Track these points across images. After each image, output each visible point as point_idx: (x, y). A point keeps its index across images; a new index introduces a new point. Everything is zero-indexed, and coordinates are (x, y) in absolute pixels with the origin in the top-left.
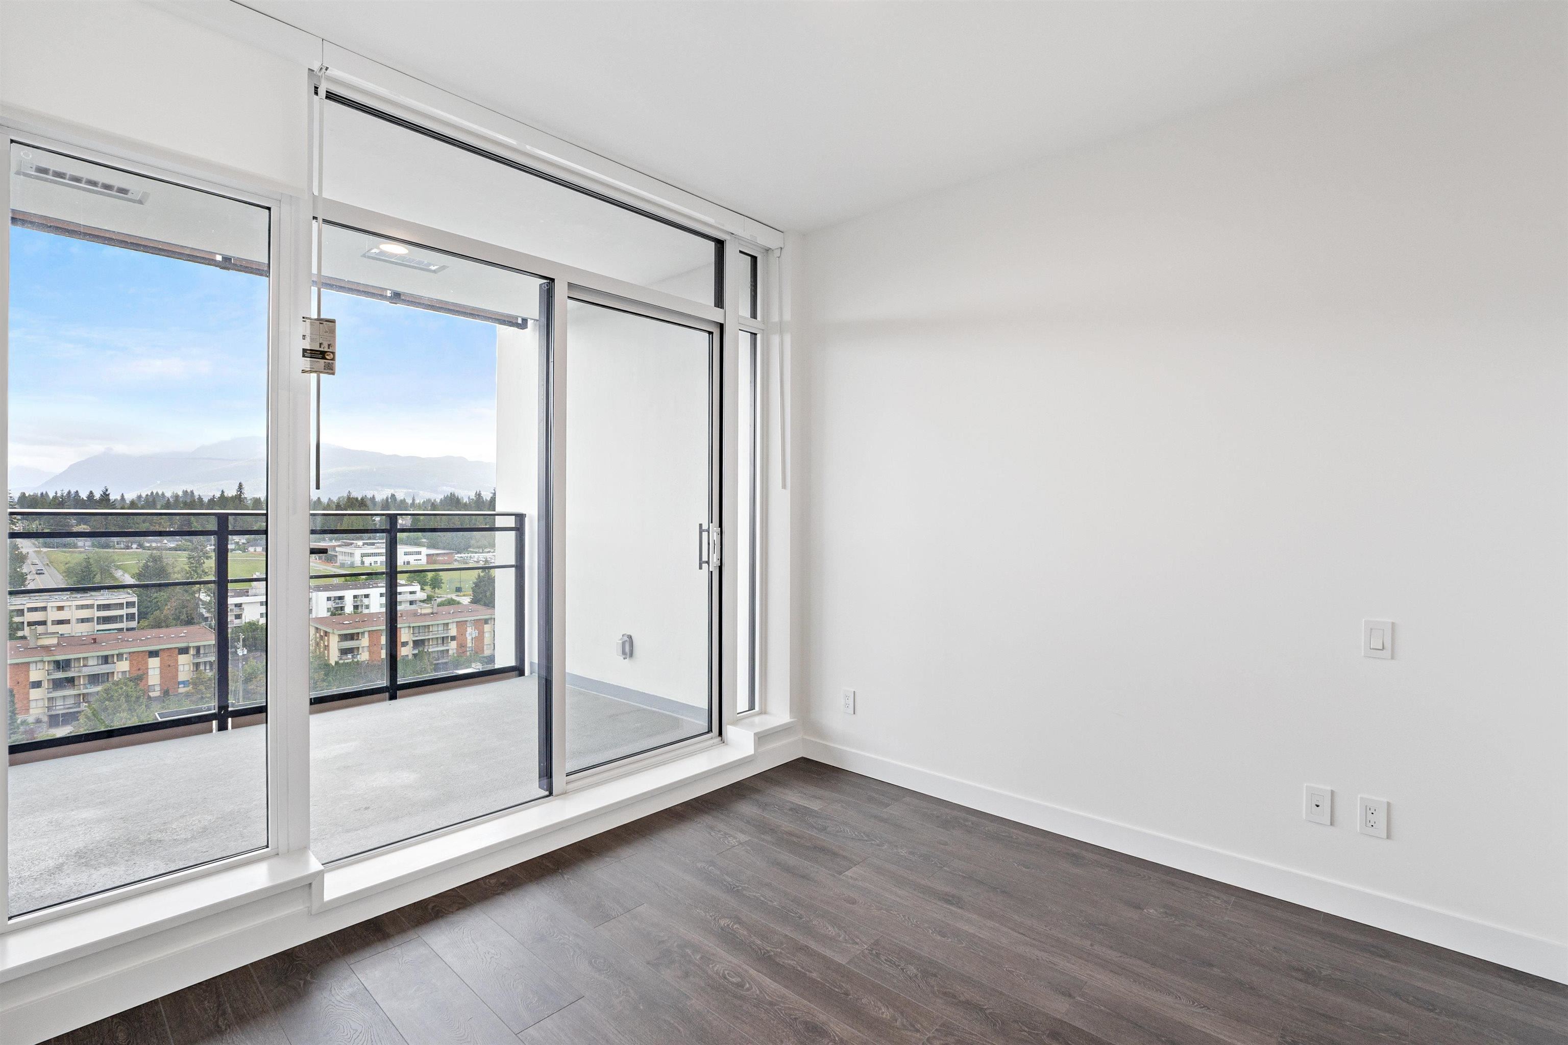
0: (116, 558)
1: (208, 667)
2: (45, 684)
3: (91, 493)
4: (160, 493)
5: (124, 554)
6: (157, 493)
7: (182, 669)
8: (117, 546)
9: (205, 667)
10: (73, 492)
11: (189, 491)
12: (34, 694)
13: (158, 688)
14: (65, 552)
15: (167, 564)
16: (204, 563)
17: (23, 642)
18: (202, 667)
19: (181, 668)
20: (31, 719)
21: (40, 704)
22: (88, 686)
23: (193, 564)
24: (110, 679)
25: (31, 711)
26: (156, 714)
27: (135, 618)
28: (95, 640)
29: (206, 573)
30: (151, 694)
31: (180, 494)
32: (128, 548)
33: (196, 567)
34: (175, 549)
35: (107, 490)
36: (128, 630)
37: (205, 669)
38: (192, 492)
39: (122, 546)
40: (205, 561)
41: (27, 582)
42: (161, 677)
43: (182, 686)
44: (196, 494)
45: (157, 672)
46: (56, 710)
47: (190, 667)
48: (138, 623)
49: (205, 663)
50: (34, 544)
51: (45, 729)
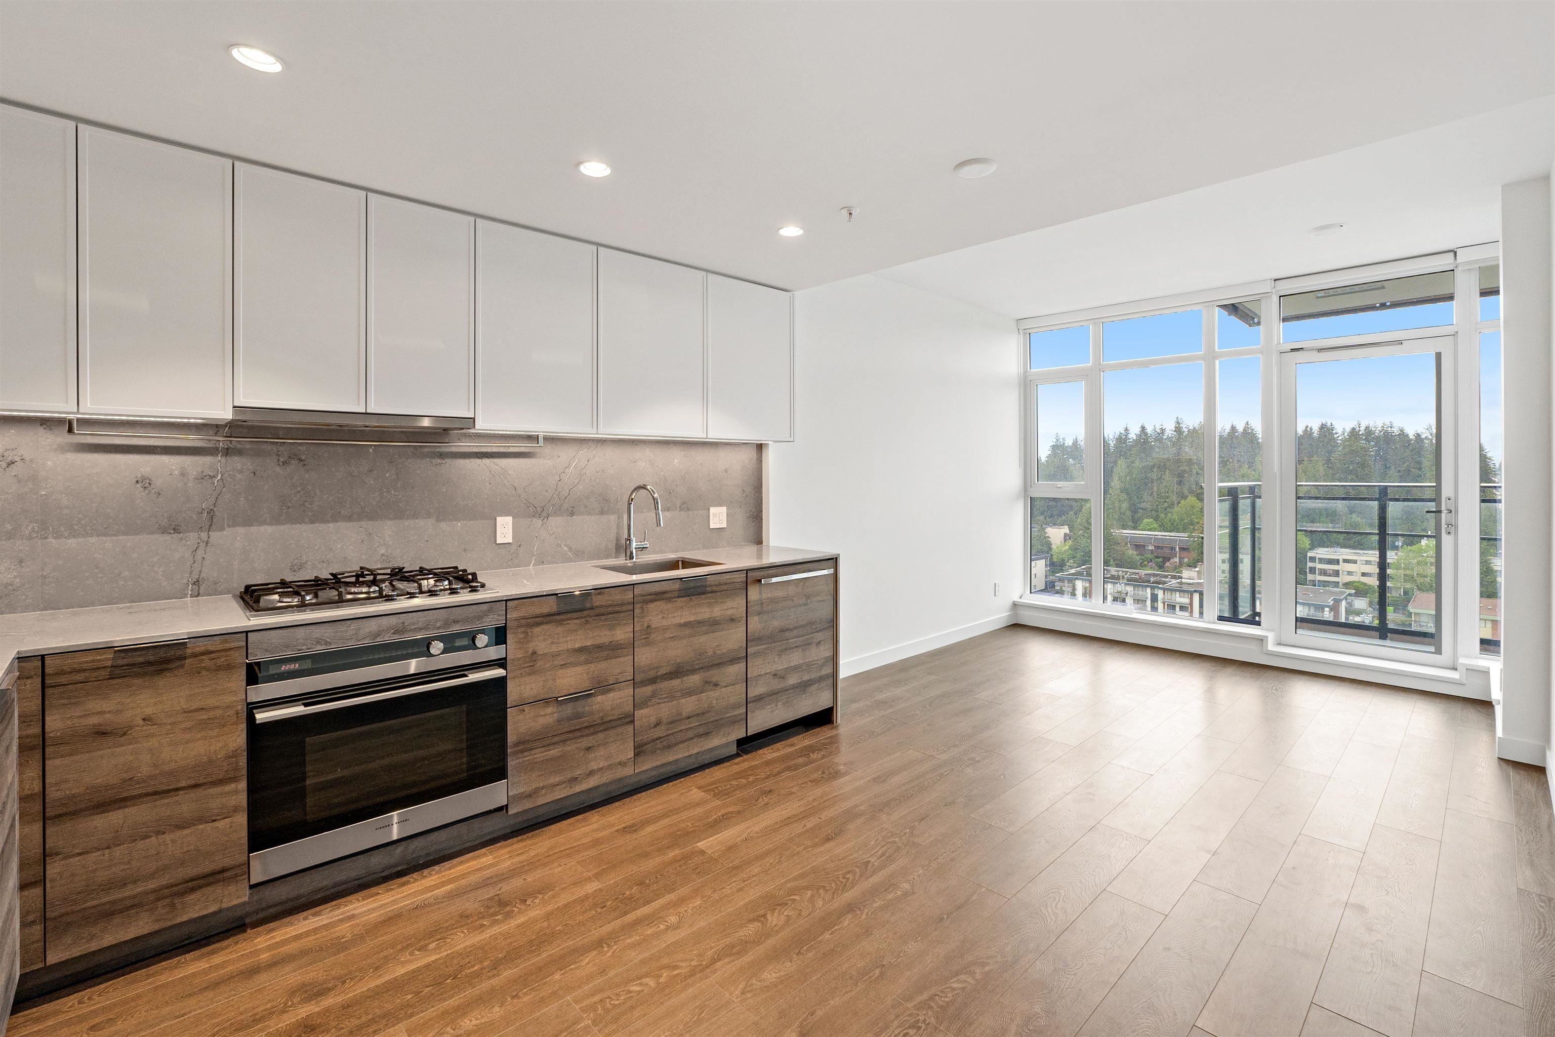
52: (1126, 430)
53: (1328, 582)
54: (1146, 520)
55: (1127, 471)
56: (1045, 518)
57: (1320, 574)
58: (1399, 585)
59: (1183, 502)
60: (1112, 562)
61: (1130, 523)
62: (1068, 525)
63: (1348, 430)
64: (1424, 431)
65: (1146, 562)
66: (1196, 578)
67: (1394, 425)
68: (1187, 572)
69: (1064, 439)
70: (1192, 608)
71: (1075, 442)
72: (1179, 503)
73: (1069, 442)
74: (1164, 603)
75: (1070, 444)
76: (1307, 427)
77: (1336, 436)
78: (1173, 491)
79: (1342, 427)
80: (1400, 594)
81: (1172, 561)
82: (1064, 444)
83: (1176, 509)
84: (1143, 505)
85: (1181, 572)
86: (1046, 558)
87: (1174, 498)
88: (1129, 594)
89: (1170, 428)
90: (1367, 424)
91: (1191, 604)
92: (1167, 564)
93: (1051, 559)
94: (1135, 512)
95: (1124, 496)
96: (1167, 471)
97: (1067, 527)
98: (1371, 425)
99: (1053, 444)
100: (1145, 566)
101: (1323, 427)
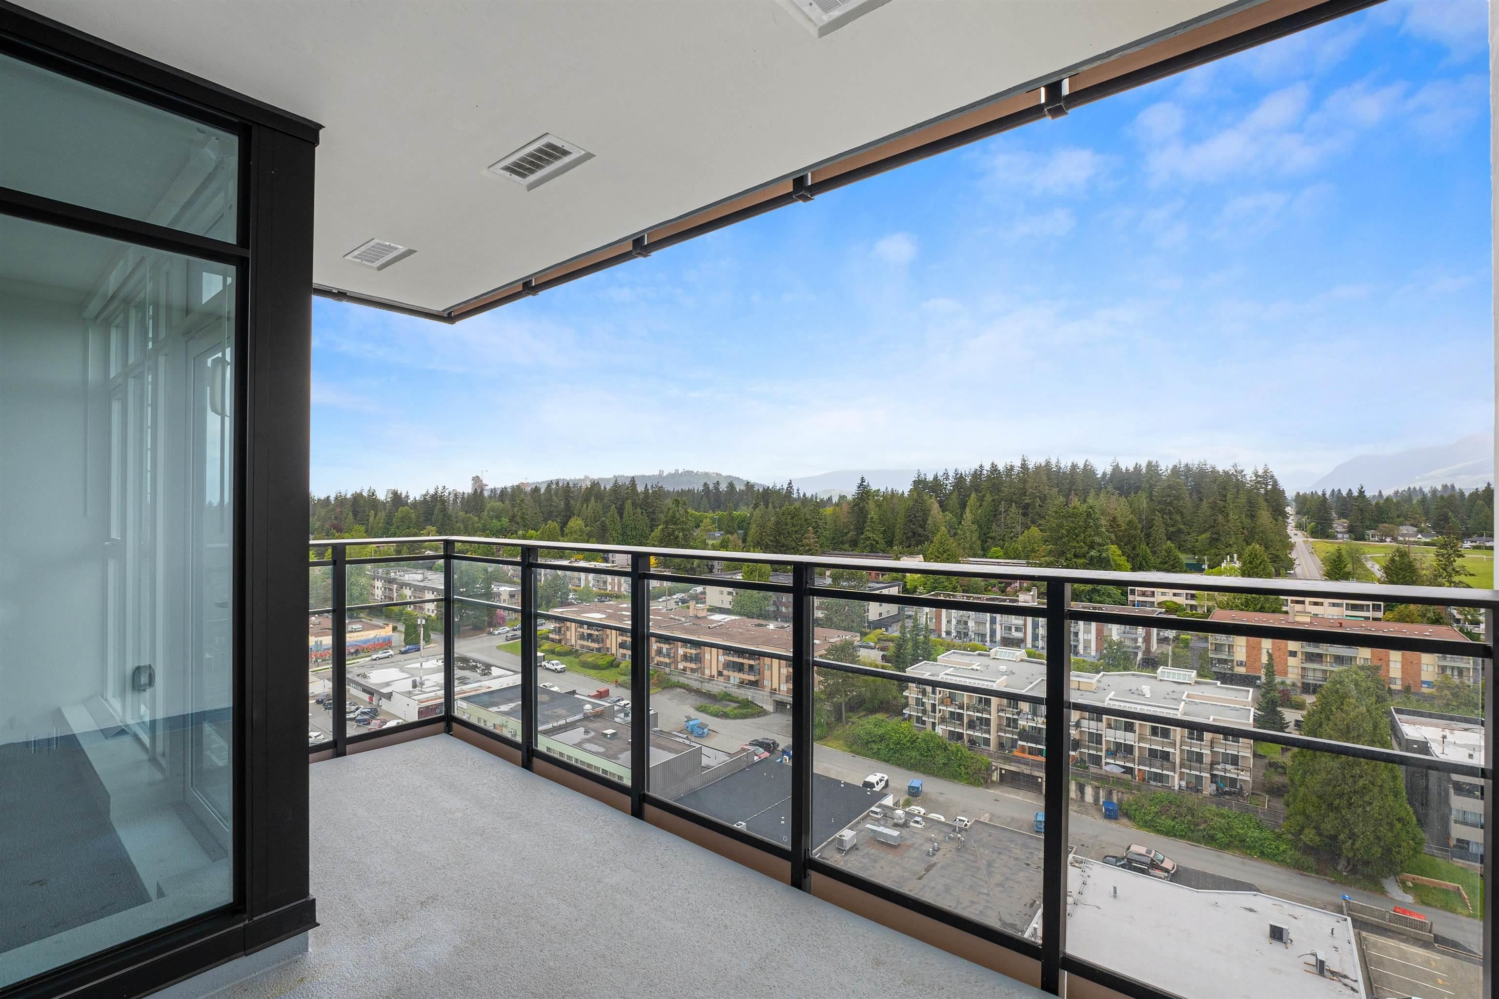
0: (1366, 550)
1: (1456, 673)
2: (1299, 655)
3: (1350, 490)
4: (1418, 488)
5: (1375, 547)
6: (1414, 488)
7: (1425, 669)
8: (1371, 539)
9: (1452, 672)
10: (1336, 490)
11: (1449, 485)
12: (1292, 661)
13: (1399, 682)
14: (1327, 542)
15: (1415, 559)
16: (1455, 561)
17: (1285, 615)
18: (1449, 672)
19: (1424, 667)
20: (1289, 682)
21: (1296, 671)
22: (1334, 665)
23: (1441, 561)
24: (1353, 663)
25: (1289, 675)
26: (1392, 708)
27: (1380, 609)
28: (1341, 624)
29: (1457, 572)
30: (1393, 687)
31: (1439, 488)
32: (1382, 541)
33: (1446, 565)
34: (1426, 544)
35: (1362, 488)
36: (1374, 619)
37: (1453, 675)
38: (1453, 486)
39: (1377, 539)
40: (1456, 558)
41: (1295, 566)
42: (1403, 672)
43: (1426, 686)
44: (1457, 487)
45: (1399, 665)
46: (1307, 679)
47: (1434, 668)
48: (1384, 614)
49: (1453, 668)
50: (1304, 535)
51: (1298, 694)
52: (981, 466)
53: (1146, 602)
54: (994, 549)
55: (978, 504)
56: (903, 547)
57: (1139, 595)
58: (1202, 603)
59: (1026, 532)
60: (959, 588)
61: (980, 552)
62: (923, 554)
63: (1170, 467)
64: (1231, 468)
65: (990, 588)
66: (1031, 601)
67: (1208, 463)
68: (1023, 596)
69: (925, 474)
70: (1025, 629)
71: (936, 477)
72: (1023, 532)
73: (930, 478)
74: (1001, 625)
75: (931, 479)
76: (1137, 464)
77: (1160, 472)
78: (1018, 522)
79: (1165, 466)
80: (1204, 612)
81: (1013, 586)
82: (926, 479)
83: (1021, 538)
84: (991, 535)
85: (1018, 596)
86: (899, 585)
87: (1019, 528)
88: (971, 618)
89: (1017, 463)
90: (1186, 462)
91: (1025, 625)
92: (1009, 589)
93: (905, 585)
94: (984, 542)
95: (974, 527)
96: (1013, 504)
97: (921, 556)
98: (1189, 463)
99: (915, 479)
100: (989, 591)
101: (1149, 464)
